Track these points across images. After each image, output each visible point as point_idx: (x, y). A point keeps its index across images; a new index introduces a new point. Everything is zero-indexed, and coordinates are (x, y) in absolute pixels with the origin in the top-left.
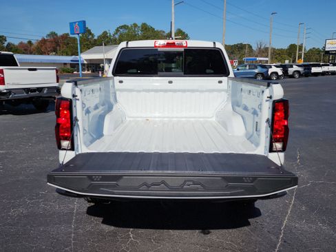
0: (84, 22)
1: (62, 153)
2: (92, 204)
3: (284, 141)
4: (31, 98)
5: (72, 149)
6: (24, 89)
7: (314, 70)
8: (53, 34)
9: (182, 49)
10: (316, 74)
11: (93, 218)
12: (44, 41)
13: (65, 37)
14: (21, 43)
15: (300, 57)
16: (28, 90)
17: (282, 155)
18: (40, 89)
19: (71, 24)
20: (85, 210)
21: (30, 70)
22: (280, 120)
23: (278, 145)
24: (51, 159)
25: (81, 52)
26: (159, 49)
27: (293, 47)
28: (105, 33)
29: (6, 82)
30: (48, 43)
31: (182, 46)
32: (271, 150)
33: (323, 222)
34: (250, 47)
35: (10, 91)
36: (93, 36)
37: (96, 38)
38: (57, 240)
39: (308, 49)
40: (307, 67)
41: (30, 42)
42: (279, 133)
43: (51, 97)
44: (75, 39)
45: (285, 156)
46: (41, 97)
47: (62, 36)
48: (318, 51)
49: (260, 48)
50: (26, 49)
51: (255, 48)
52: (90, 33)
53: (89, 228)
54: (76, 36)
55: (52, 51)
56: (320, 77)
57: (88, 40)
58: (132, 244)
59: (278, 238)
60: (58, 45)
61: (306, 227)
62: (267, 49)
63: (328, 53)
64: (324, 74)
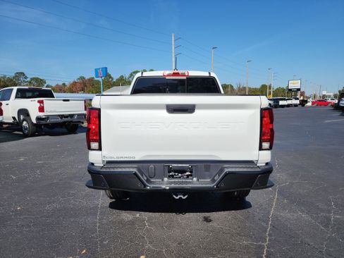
0: (106, 68)
1: (91, 153)
2: (114, 200)
3: (271, 141)
4: (65, 122)
5: (100, 149)
6: (59, 115)
7: (281, 103)
8: (82, 78)
9: (185, 78)
10: (283, 106)
11: (114, 211)
12: (75, 83)
13: (91, 79)
14: (57, 85)
15: (270, 94)
16: (62, 116)
17: (269, 152)
18: (72, 116)
19: (96, 70)
20: (108, 205)
21: (64, 100)
22: (266, 124)
23: (266, 145)
24: (80, 167)
25: (103, 91)
26: (167, 78)
27: (264, 87)
28: (122, 77)
29: (45, 110)
30: (78, 84)
31: (185, 75)
32: (261, 149)
33: (303, 211)
34: (232, 87)
35: (48, 117)
36: (113, 79)
37: (114, 80)
38: (85, 228)
39: (275, 88)
40: (276, 101)
41: (64, 84)
42: (267, 135)
43: (80, 122)
44: (99, 81)
45: (272, 154)
46: (72, 122)
47: (89, 80)
48: (283, 90)
49: (239, 88)
50: (61, 89)
51: (235, 87)
52: (110, 77)
53: (111, 218)
54: (100, 79)
55: (80, 91)
56: (286, 108)
57: (109, 82)
58: (148, 230)
59: (267, 224)
60: (86, 86)
61: (289, 215)
62: (244, 88)
63: (290, 90)
64: (288, 106)
